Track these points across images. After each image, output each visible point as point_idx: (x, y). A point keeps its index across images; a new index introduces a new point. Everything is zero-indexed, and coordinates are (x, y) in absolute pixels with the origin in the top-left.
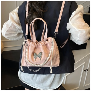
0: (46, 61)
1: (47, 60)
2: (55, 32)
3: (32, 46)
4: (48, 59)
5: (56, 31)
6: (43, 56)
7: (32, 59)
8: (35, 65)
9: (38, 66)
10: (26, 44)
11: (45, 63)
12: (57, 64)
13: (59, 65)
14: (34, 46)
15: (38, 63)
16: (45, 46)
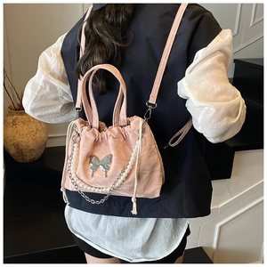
0: (120, 181)
1: (122, 178)
2: (150, 104)
3: (86, 138)
4: (124, 174)
5: (153, 99)
6: (112, 166)
8: (92, 189)
9: (100, 191)
10: (74, 133)
11: (117, 184)
12: (154, 190)
13: (157, 195)
14: (92, 139)
15: (100, 184)
16: (122, 140)
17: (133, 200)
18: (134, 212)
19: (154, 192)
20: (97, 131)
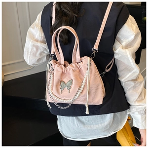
0: (78, 95)
1: (79, 93)
2: (94, 50)
3: (57, 71)
4: (80, 91)
5: (96, 47)
6: (73, 86)
7: (57, 90)
8: (64, 101)
10: (51, 69)
11: (76, 97)
13: (101, 103)
14: (61, 71)
15: (67, 97)
16: (78, 71)
17: (86, 106)
18: (87, 112)
19: (99, 101)
20: (63, 67)
